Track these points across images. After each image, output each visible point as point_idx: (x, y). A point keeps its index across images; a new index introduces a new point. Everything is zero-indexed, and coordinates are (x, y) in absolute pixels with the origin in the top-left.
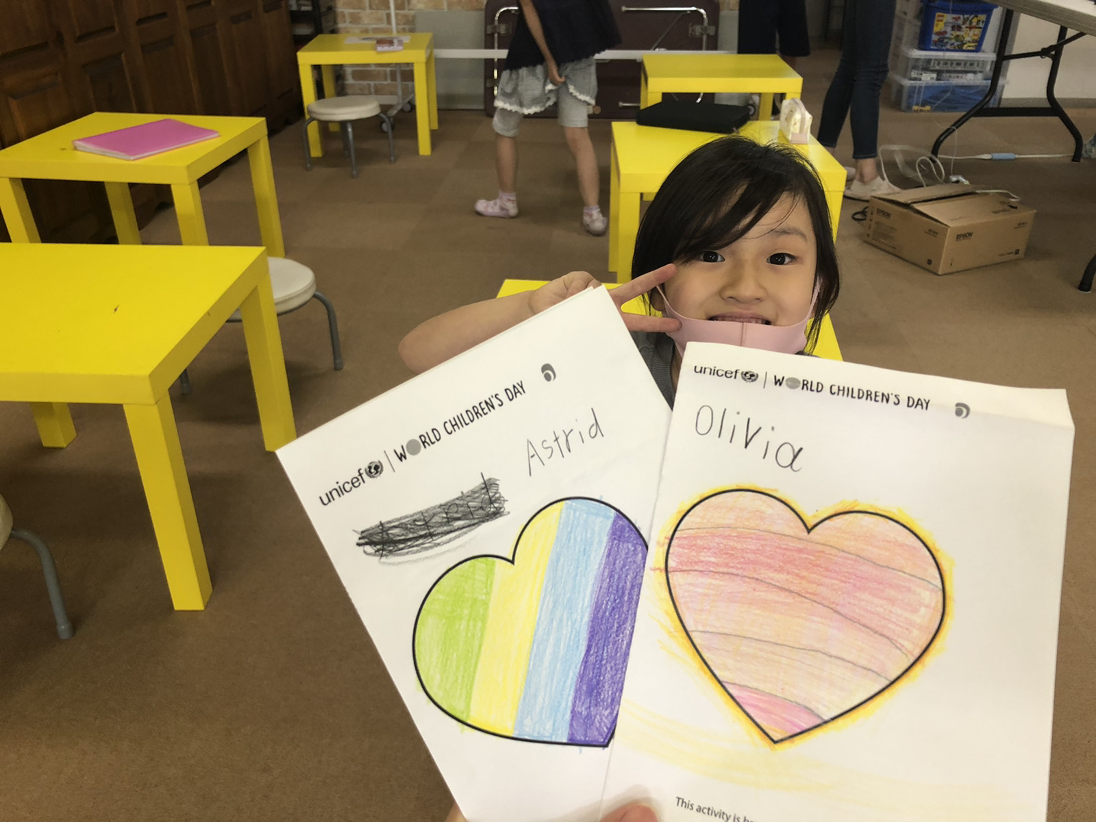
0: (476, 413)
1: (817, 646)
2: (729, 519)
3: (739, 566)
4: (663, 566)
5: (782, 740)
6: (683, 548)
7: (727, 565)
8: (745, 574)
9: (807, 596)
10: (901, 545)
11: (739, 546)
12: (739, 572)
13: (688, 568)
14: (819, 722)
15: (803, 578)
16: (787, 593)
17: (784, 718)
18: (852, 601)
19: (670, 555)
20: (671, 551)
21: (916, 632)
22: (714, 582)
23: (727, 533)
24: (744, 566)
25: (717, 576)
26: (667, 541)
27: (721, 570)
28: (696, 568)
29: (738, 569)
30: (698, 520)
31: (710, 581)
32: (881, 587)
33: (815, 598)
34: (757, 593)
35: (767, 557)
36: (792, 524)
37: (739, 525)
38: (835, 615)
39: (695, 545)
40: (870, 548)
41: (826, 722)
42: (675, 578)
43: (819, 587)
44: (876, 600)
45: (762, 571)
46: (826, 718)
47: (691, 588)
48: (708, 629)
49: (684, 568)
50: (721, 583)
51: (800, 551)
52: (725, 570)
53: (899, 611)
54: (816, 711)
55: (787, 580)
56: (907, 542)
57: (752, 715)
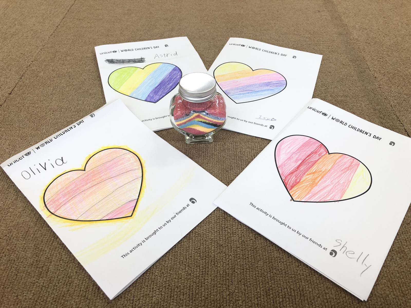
1: (116, 188)
2: (59, 187)
4: (50, 214)
5: (132, 214)
6: (52, 204)
7: (70, 196)
9: (101, 182)
10: (111, 153)
11: (69, 190)
12: (76, 194)
13: (60, 207)
15: (95, 180)
16: (95, 186)
17: (127, 209)
18: (113, 172)
19: (49, 210)
21: (135, 164)
23: (62, 190)
26: (45, 207)
27: (70, 199)
28: (62, 205)
30: (50, 195)
31: (69, 204)
32: (116, 164)
33: (103, 180)
34: (86, 194)
35: (79, 185)
36: (78, 173)
37: (63, 186)
38: (112, 178)
39: (55, 201)
40: (104, 160)
42: (57, 213)
43: (101, 178)
44: (118, 167)
45: (82, 189)
46: (137, 198)
47: (66, 210)
48: (82, 214)
49: (58, 208)
50: (73, 201)
51: (87, 176)
53: (127, 164)
54: (133, 199)
57: (118, 217)
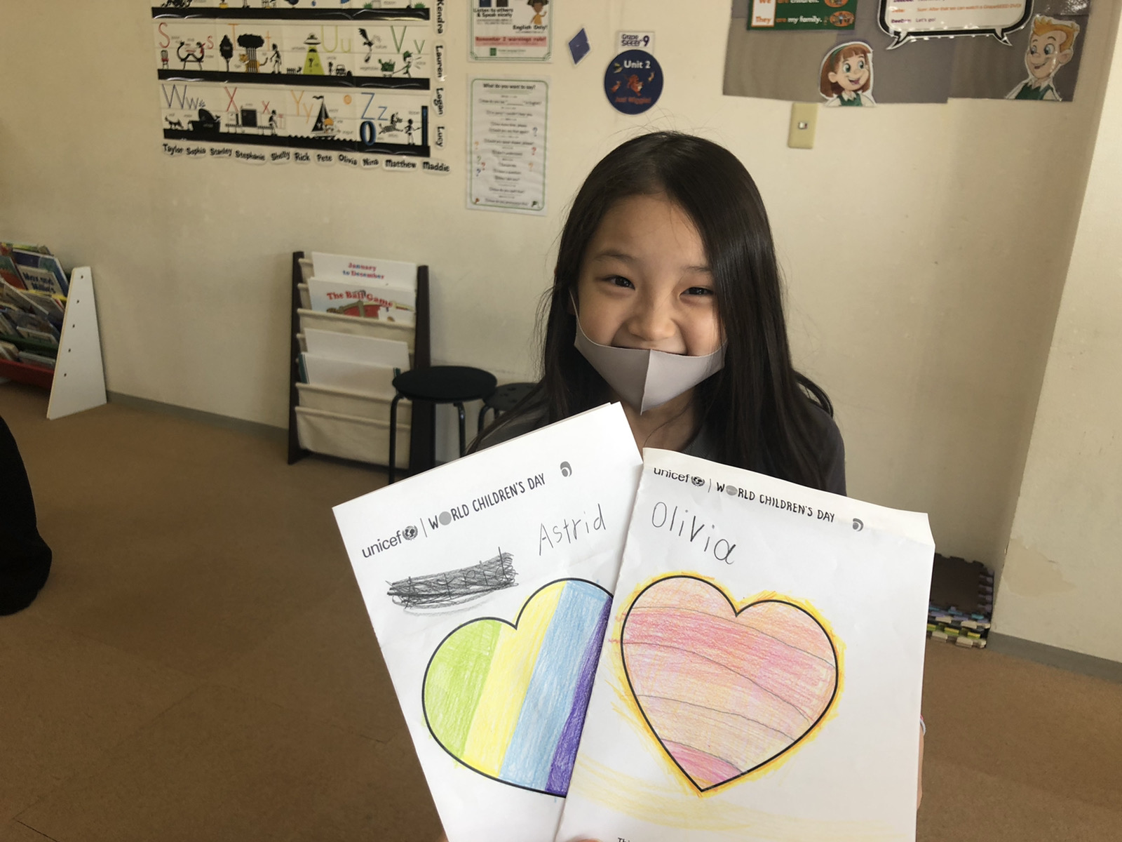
0: (502, 496)
1: (738, 710)
2: (675, 601)
3: (680, 641)
4: (619, 638)
5: (707, 789)
6: (637, 623)
7: (671, 640)
8: (685, 648)
9: (733, 668)
10: (807, 630)
11: (681, 624)
12: (681, 646)
13: (640, 641)
14: (738, 773)
15: (730, 653)
16: (717, 666)
17: (710, 771)
18: (767, 674)
19: (625, 629)
20: (626, 626)
21: (815, 702)
22: (659, 653)
23: (672, 613)
24: (684, 641)
25: (662, 649)
26: (624, 617)
27: (666, 643)
28: (646, 641)
29: (679, 643)
30: (649, 600)
31: (656, 652)
32: (790, 664)
33: (739, 671)
34: (693, 665)
35: (702, 634)
36: (724, 608)
37: (682, 606)
38: (753, 685)
39: (646, 622)
40: (783, 631)
41: (743, 774)
42: (628, 649)
43: (742, 662)
44: (785, 674)
45: (698, 646)
46: (744, 771)
47: (641, 658)
48: (653, 694)
49: (636, 641)
50: (665, 655)
51: (729, 631)
52: (669, 644)
53: (803, 684)
54: (736, 765)
55: (717, 655)
56: (811, 628)
57: (684, 768)
